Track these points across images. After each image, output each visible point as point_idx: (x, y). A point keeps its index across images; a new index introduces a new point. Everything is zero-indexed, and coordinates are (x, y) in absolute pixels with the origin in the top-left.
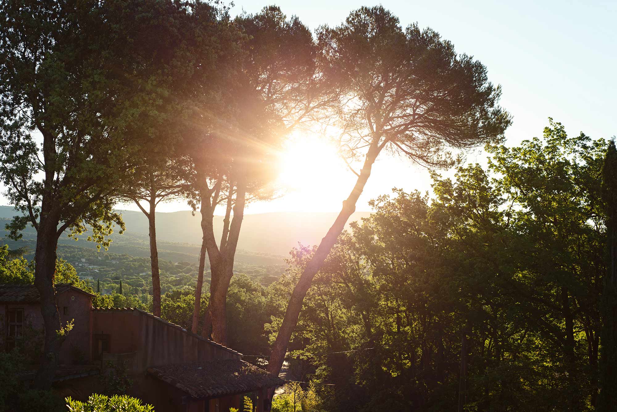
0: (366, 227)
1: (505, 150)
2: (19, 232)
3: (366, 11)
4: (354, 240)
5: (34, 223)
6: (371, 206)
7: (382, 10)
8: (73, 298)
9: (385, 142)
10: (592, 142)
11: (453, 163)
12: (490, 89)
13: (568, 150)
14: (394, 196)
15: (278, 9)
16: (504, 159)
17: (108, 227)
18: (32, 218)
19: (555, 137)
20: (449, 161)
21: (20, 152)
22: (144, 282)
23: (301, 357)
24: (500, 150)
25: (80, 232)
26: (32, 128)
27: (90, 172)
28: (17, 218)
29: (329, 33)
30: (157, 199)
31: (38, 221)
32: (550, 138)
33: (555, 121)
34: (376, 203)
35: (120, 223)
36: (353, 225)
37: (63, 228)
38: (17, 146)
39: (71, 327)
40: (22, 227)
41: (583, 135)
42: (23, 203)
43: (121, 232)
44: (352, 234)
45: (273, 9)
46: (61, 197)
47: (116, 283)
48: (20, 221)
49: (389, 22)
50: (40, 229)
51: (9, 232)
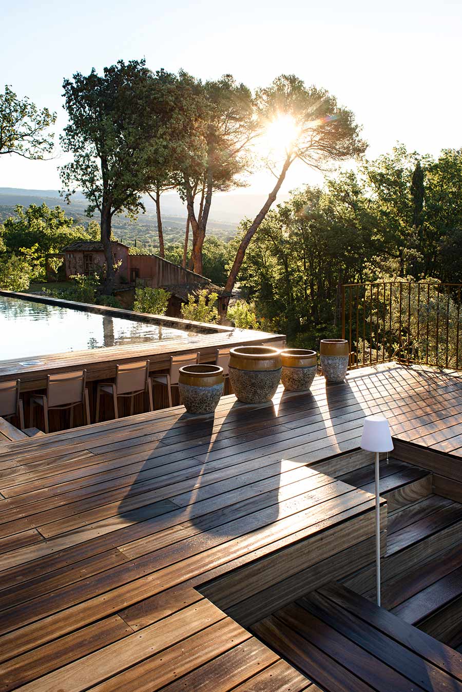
0: (286, 207)
1: (367, 161)
2: (92, 213)
3: (285, 77)
4: (279, 215)
5: (99, 208)
6: (290, 194)
7: (294, 77)
8: (119, 249)
9: (296, 157)
10: (421, 156)
11: (336, 170)
12: (357, 126)
13: (407, 161)
14: (303, 189)
15: (231, 76)
16: (366, 167)
17: (136, 210)
18: (98, 206)
19: (399, 153)
20: (334, 169)
21: (89, 170)
22: (150, 240)
23: (247, 285)
24: (365, 162)
25: (121, 212)
26: (96, 157)
27: (129, 182)
28: (90, 206)
29: (262, 91)
30: (160, 192)
31: (101, 207)
32: (396, 153)
33: (401, 142)
34: (293, 192)
35: (143, 208)
36: (279, 206)
37: (114, 211)
38: (88, 167)
39: (120, 264)
40: (93, 211)
41: (415, 152)
42: (92, 197)
43: (143, 213)
44: (277, 212)
45: (228, 76)
46: (113, 195)
47: (133, 241)
48: (92, 208)
49: (298, 83)
50: (102, 212)
51: (86, 214)
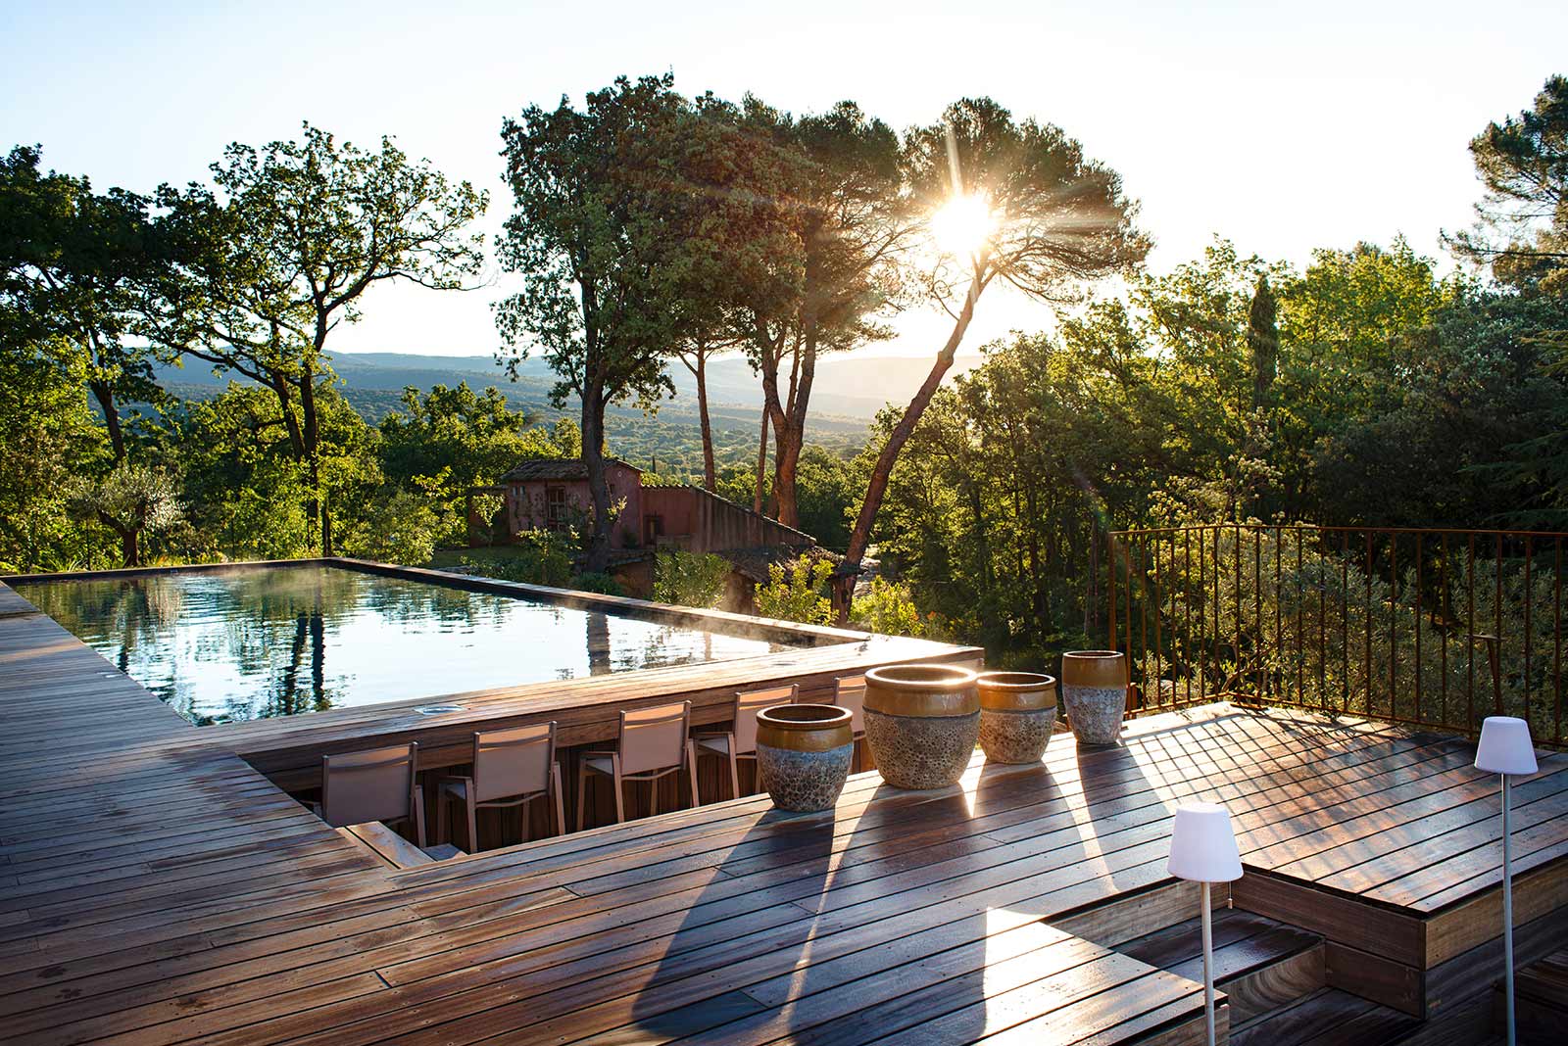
0: (974, 382)
1: (1150, 279)
2: (563, 400)
3: (968, 103)
4: (959, 398)
5: (578, 389)
6: (983, 353)
7: (988, 102)
8: (620, 474)
9: (993, 274)
10: (1267, 266)
11: (1081, 299)
12: (1126, 204)
13: (1237, 277)
14: (1010, 343)
15: (855, 106)
16: (1149, 292)
17: (656, 391)
18: (575, 384)
19: (1220, 259)
20: (1077, 297)
21: (557, 308)
22: (684, 458)
23: (892, 550)
24: (1144, 281)
25: (624, 397)
26: (571, 281)
27: (640, 330)
28: (559, 384)
29: (920, 135)
30: (706, 353)
31: (582, 387)
32: (1213, 261)
33: (1221, 237)
34: (988, 349)
35: (671, 387)
36: (958, 379)
37: (609, 395)
38: (554, 301)
39: (623, 505)
40: (565, 394)
41: (1256, 257)
42: (564, 366)
43: (671, 397)
44: (957, 392)
45: (847, 105)
46: (607, 359)
47: (648, 460)
48: (564, 388)
49: (998, 115)
50: (585, 396)
51: (551, 400)
